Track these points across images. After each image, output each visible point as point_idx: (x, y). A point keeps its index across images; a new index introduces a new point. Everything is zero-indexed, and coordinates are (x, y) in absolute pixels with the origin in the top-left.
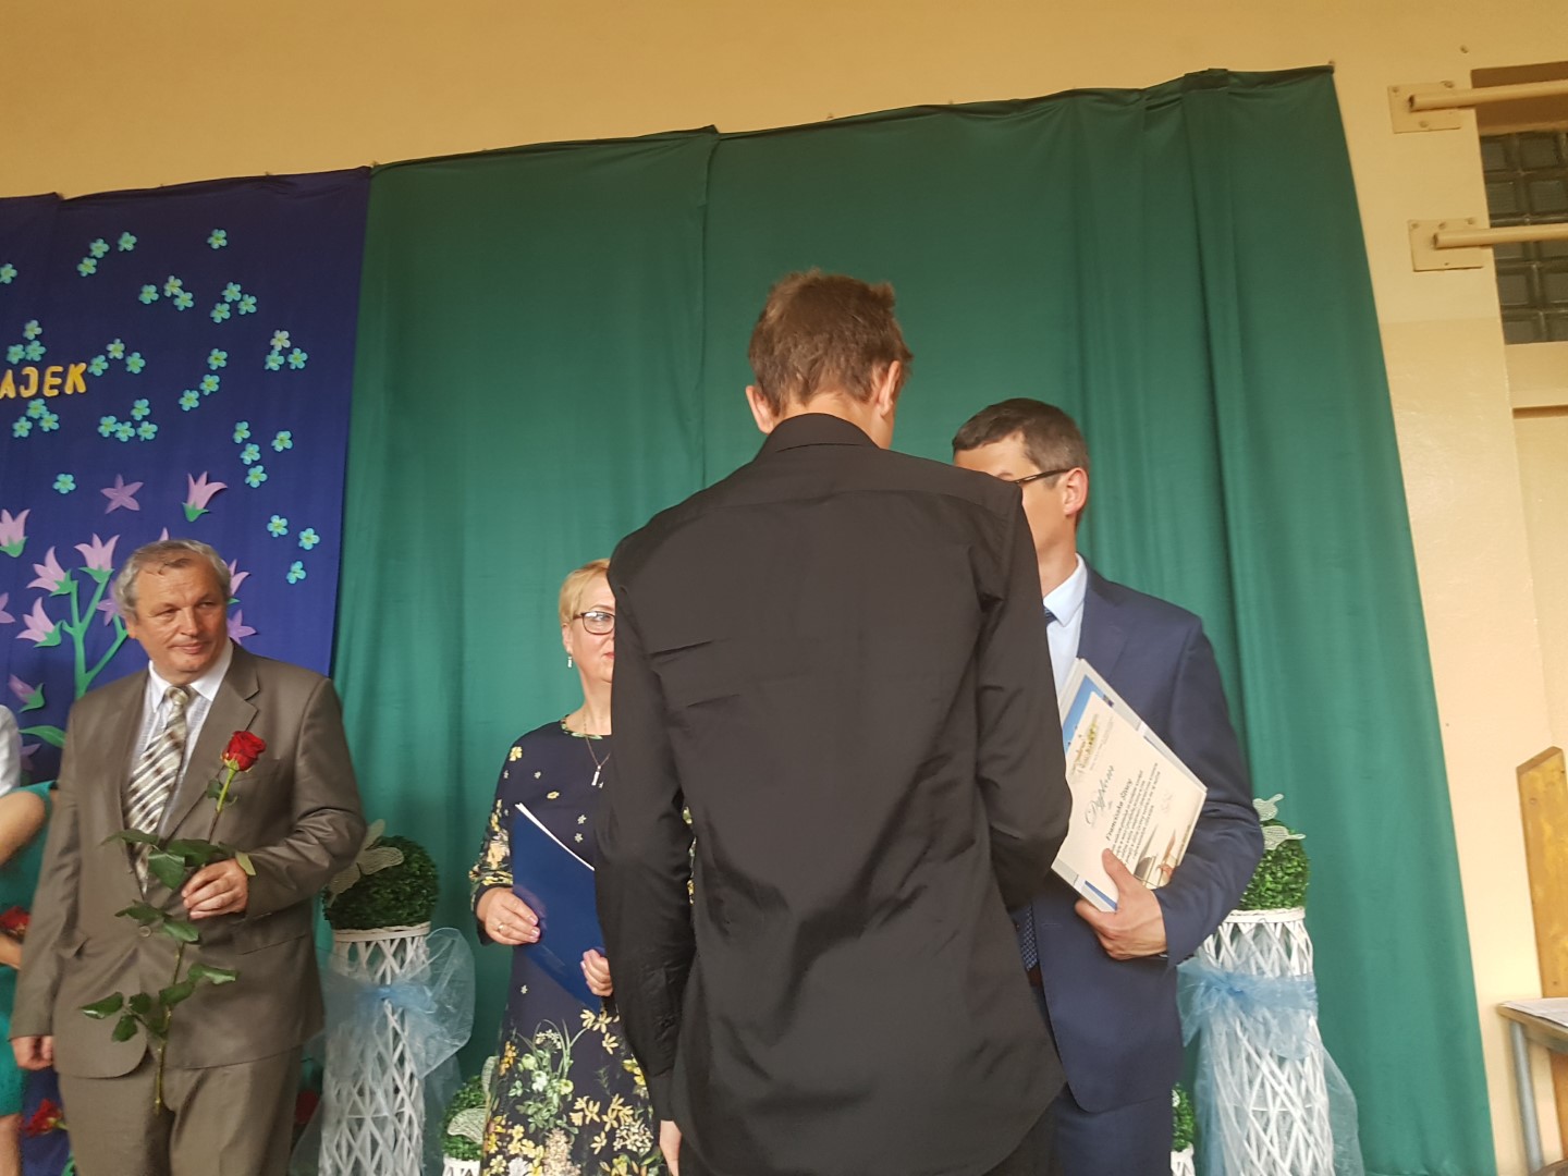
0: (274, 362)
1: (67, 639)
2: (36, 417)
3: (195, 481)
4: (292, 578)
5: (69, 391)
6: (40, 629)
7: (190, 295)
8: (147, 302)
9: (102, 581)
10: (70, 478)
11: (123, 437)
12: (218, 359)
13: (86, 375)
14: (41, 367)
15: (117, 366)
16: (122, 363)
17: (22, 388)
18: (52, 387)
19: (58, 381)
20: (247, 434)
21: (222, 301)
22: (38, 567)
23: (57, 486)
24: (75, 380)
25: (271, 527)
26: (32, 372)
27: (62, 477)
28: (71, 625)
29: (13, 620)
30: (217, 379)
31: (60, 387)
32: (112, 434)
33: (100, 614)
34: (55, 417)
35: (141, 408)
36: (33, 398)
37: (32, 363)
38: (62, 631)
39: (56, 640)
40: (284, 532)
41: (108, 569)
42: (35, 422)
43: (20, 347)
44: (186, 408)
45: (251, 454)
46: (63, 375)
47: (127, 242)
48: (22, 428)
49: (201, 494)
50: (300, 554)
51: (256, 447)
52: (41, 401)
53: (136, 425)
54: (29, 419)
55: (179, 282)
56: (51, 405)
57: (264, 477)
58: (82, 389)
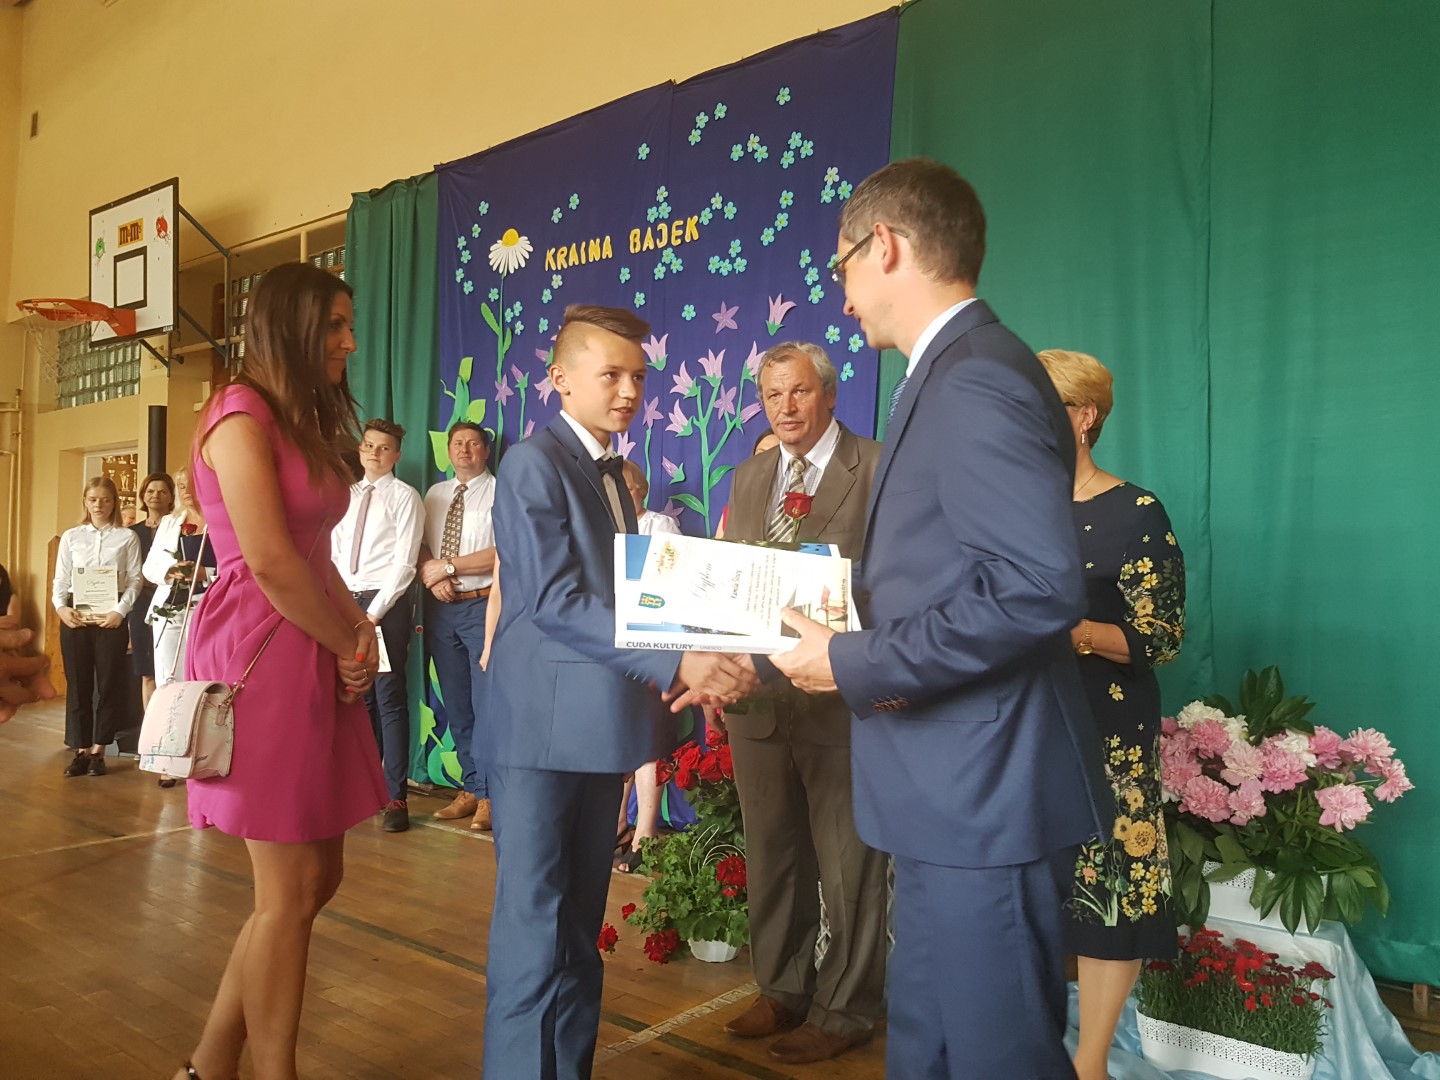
0: (827, 196)
1: (696, 429)
2: (668, 262)
3: (774, 303)
4: (844, 378)
5: (688, 240)
6: (679, 424)
7: (765, 148)
8: (736, 159)
9: (716, 384)
10: (692, 307)
11: (725, 273)
12: (787, 199)
13: (698, 225)
14: (669, 222)
15: (718, 214)
16: (721, 212)
17: (658, 240)
18: (677, 238)
19: (680, 232)
20: (809, 260)
21: (789, 150)
22: (675, 377)
23: (683, 316)
24: (692, 232)
25: (828, 336)
26: (663, 227)
27: (686, 307)
28: (698, 420)
29: (660, 416)
30: (786, 215)
31: (682, 237)
32: (718, 270)
33: (716, 410)
34: (680, 261)
35: (735, 247)
36: (665, 248)
37: (663, 220)
38: (693, 425)
39: (689, 432)
40: (837, 338)
41: (719, 376)
42: (668, 266)
43: (655, 208)
44: (765, 244)
45: (812, 276)
46: (683, 227)
47: (721, 111)
48: (660, 272)
49: (778, 310)
50: (849, 356)
51: (816, 270)
52: (670, 250)
53: (733, 261)
54: (664, 264)
55: (757, 139)
56: (678, 252)
57: (822, 295)
58: (696, 237)
